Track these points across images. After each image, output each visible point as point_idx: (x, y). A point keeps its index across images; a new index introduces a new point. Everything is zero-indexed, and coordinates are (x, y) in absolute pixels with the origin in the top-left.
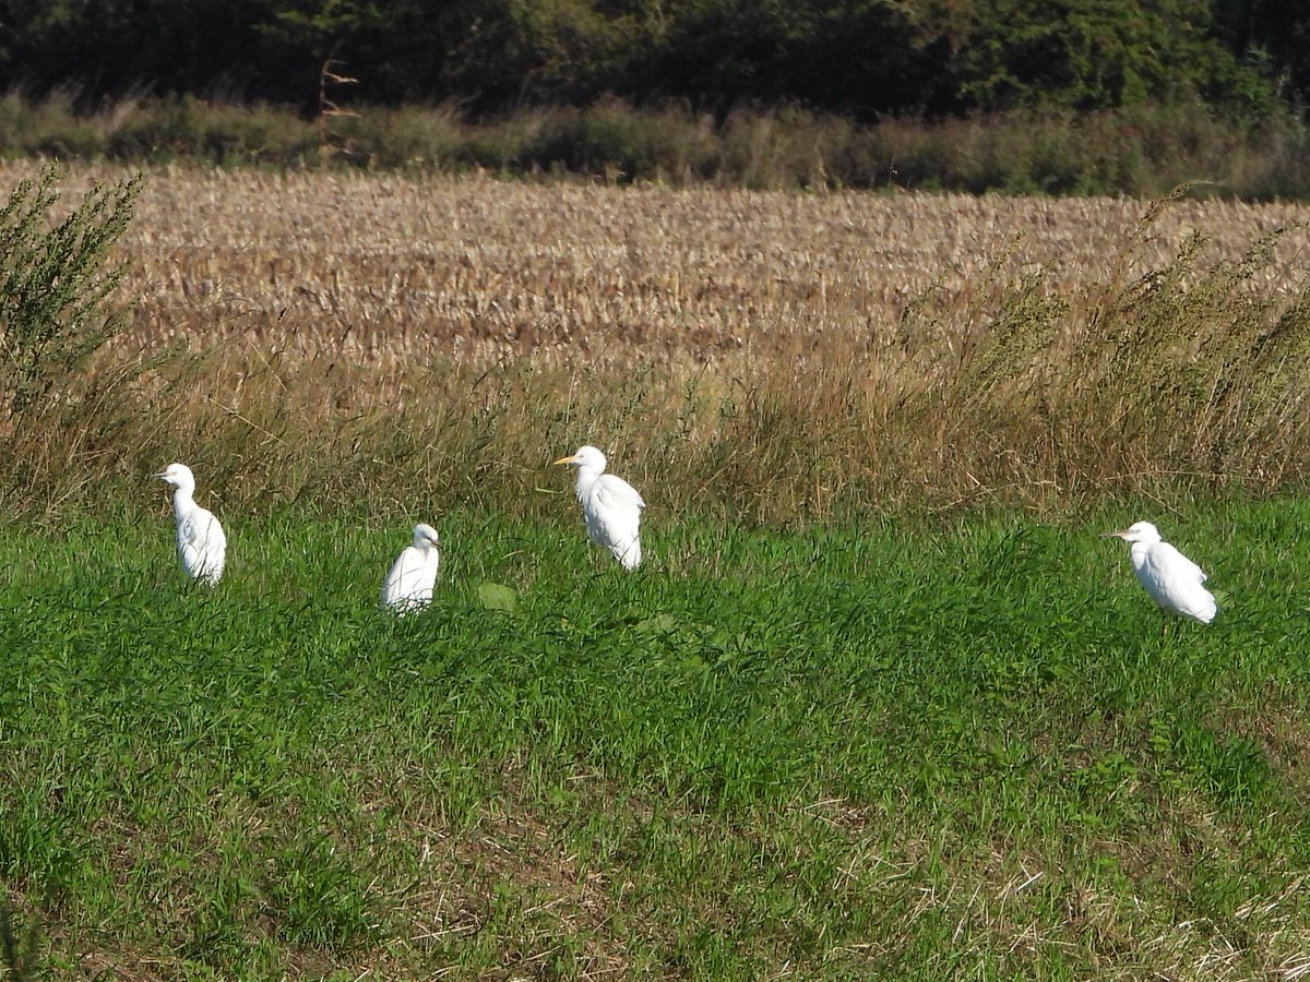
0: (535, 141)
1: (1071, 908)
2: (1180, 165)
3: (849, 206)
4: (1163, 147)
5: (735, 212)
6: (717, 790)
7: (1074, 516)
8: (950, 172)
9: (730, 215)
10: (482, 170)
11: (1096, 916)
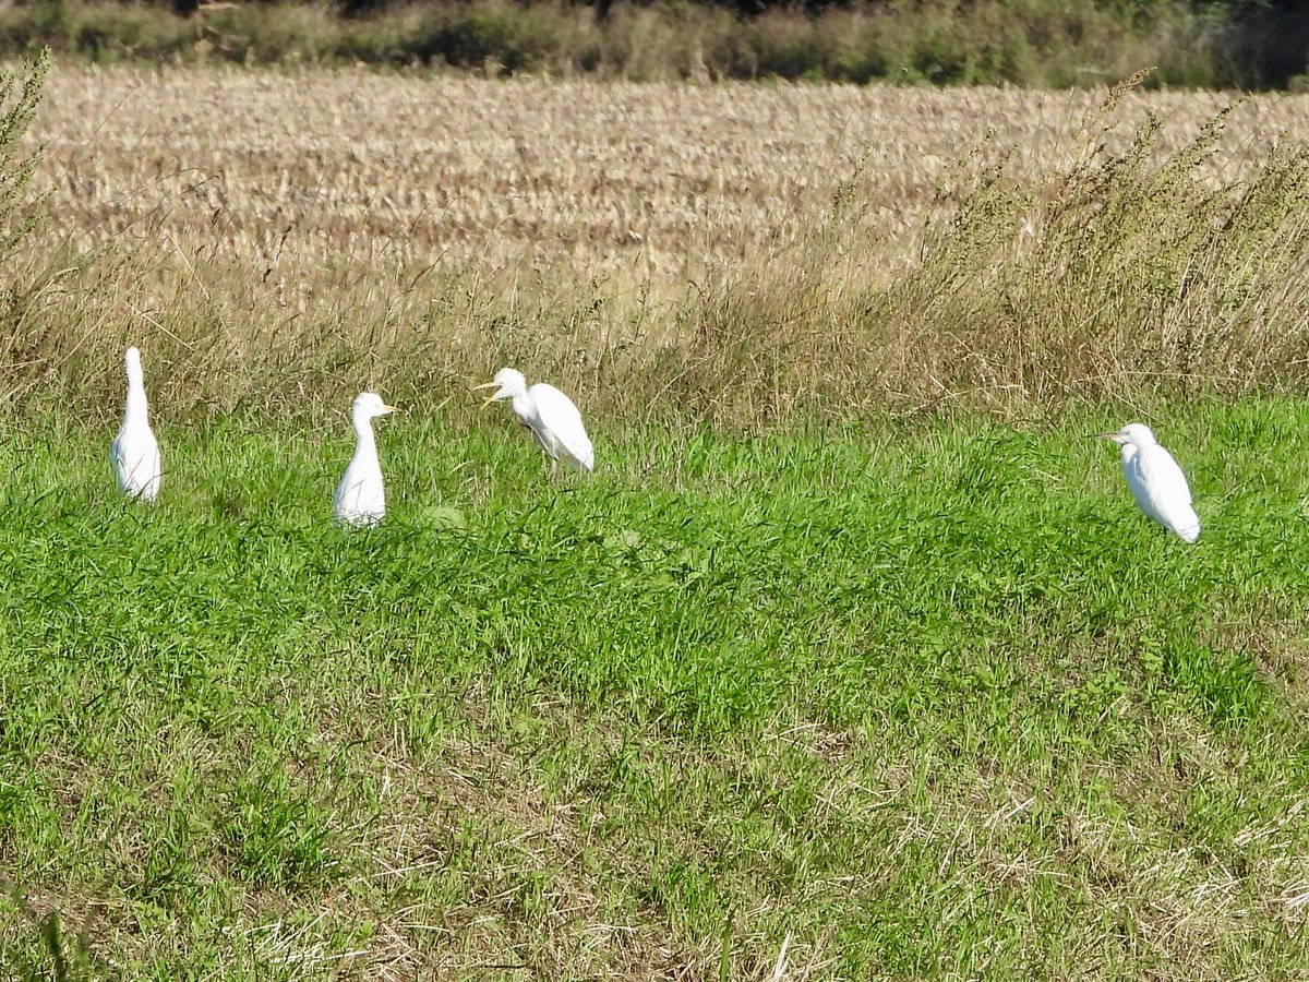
0: (413, 33)
1: (1062, 836)
2: (1064, 53)
3: (732, 98)
4: (1047, 36)
5: (617, 105)
6: (690, 716)
7: (1042, 421)
8: (832, 62)
9: (612, 107)
10: (361, 64)
11: (1088, 845)
